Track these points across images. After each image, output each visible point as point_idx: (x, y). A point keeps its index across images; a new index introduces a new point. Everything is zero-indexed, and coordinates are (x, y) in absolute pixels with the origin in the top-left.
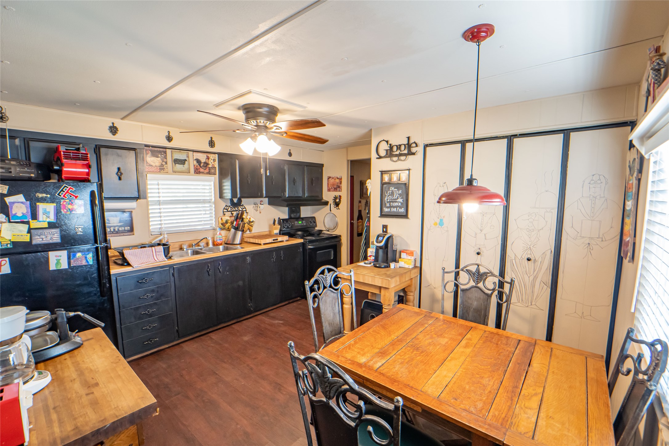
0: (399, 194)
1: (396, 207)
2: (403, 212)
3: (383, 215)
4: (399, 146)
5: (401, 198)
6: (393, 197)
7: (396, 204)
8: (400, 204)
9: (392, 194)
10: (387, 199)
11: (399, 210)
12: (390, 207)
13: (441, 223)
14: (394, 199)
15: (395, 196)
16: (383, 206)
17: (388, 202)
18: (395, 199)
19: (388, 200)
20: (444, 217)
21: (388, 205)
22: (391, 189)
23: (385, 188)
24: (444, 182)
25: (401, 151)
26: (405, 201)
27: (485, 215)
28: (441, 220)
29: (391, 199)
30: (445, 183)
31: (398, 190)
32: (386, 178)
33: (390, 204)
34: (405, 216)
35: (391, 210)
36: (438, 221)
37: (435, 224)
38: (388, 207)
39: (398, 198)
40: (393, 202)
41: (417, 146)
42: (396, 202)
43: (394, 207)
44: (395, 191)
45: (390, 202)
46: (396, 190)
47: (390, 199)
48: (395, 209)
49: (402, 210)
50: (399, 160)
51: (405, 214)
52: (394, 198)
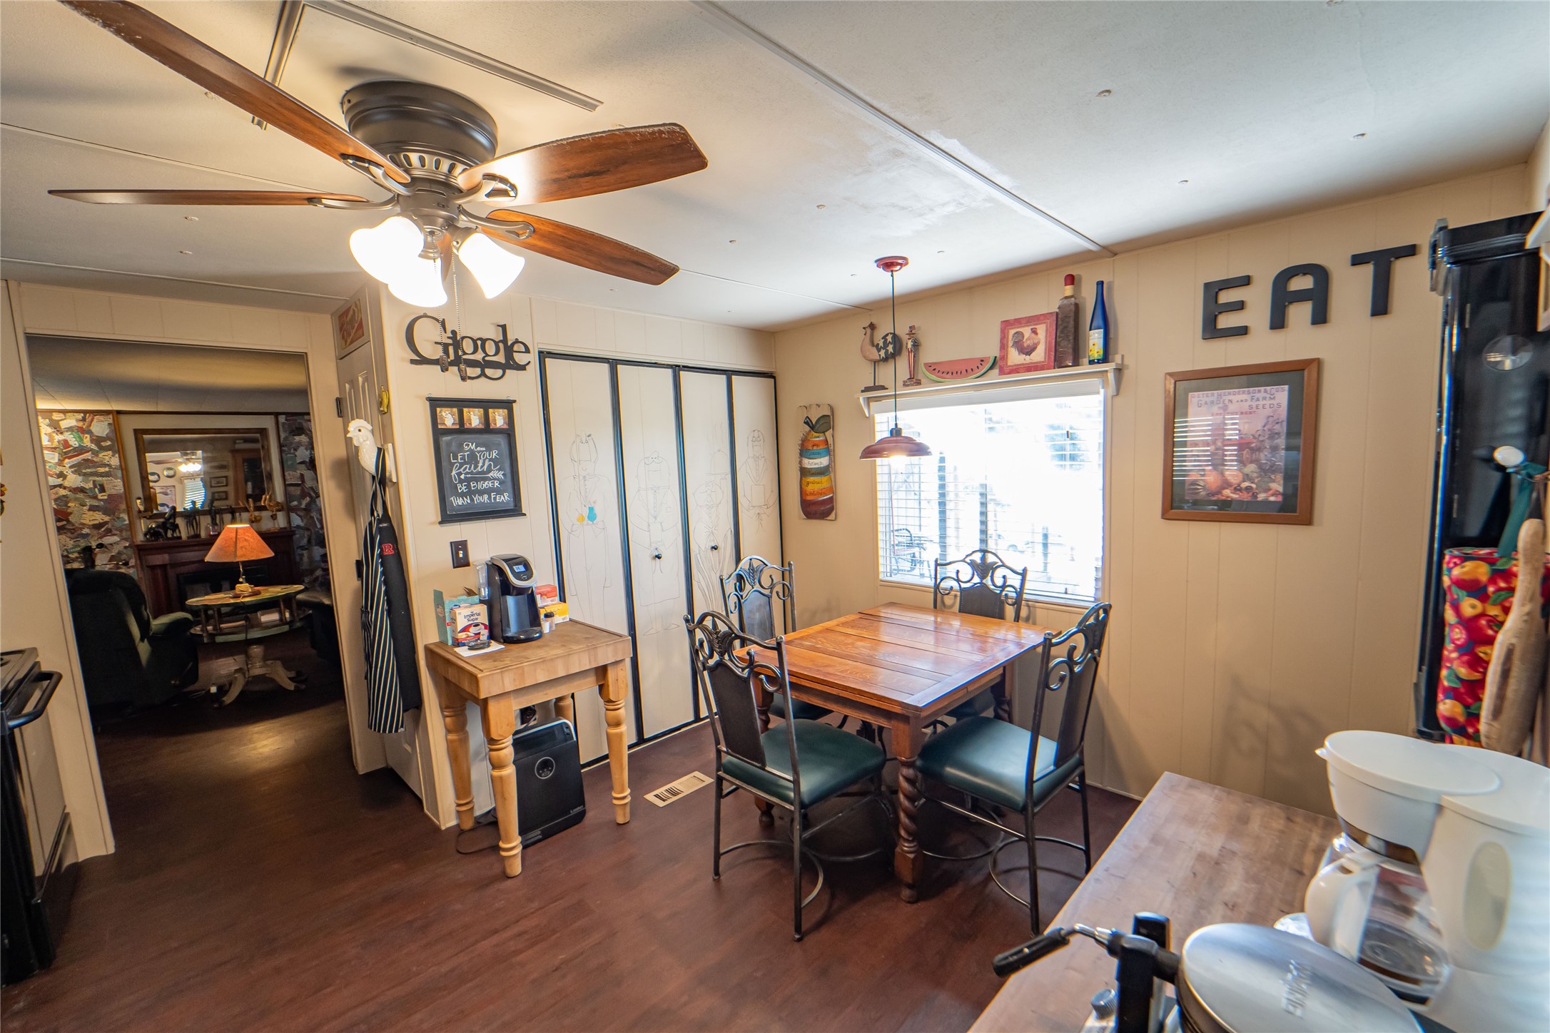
0: (490, 460)
1: (488, 491)
2: (508, 501)
3: (448, 516)
4: (479, 343)
5: (499, 470)
6: (475, 468)
7: (487, 484)
8: (497, 484)
9: (473, 458)
10: (459, 474)
11: (495, 498)
12: (470, 493)
13: (592, 516)
14: (479, 473)
15: (480, 464)
16: (447, 492)
17: (461, 481)
18: (483, 472)
19: (462, 477)
20: (594, 502)
21: (462, 488)
22: (466, 448)
23: (449, 444)
24: (587, 435)
25: (487, 355)
26: (509, 475)
27: (657, 491)
28: (591, 509)
29: (472, 473)
30: (589, 436)
31: (489, 449)
32: (448, 418)
33: (468, 486)
34: (515, 510)
35: (472, 500)
36: (586, 512)
37: (581, 519)
38: (463, 495)
39: (489, 470)
40: (477, 480)
41: (527, 351)
42: (485, 479)
43: (481, 493)
44: (478, 453)
45: (468, 480)
46: (484, 449)
47: (467, 473)
48: (486, 497)
49: (505, 498)
50: (483, 374)
51: (511, 506)
52: (479, 469)
